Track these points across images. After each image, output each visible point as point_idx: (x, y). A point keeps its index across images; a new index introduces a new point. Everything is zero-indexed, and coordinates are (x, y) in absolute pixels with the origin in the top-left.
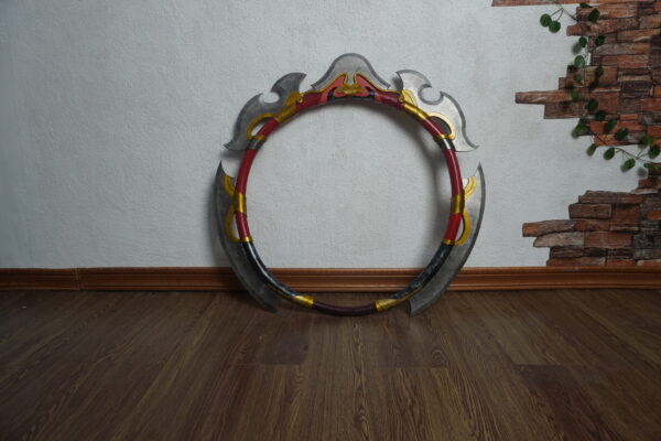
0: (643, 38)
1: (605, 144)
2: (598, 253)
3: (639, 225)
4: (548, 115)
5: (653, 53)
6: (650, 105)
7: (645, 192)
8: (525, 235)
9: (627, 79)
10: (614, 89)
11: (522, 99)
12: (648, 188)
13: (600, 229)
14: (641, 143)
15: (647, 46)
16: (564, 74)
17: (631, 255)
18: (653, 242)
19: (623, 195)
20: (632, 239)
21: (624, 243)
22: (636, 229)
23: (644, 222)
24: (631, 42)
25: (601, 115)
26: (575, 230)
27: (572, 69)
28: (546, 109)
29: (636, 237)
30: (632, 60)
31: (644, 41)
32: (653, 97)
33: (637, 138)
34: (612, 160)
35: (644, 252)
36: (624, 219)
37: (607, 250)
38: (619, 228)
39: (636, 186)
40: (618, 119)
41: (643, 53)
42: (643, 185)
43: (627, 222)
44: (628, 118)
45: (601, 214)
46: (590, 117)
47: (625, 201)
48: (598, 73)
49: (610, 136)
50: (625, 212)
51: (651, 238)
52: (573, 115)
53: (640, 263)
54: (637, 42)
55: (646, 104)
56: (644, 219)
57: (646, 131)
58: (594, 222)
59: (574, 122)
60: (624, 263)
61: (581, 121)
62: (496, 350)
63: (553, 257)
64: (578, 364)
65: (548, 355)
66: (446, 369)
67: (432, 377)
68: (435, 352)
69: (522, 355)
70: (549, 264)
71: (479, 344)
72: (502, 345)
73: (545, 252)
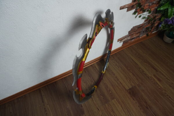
2: (133, 39)
4: (128, 11)
7: (145, 22)
8: (118, 42)
11: (122, 8)
19: (140, 25)
20: (140, 33)
21: (138, 35)
23: (143, 29)
25: (140, 6)
26: (129, 36)
28: (127, 9)
33: (147, 10)
35: (142, 35)
37: (135, 37)
38: (138, 32)
40: (144, 6)
43: (140, 30)
44: (147, 5)
45: (135, 31)
46: (138, 8)
47: (141, 26)
49: (142, 11)
50: (140, 28)
51: (144, 32)
52: (134, 9)
53: (140, 37)
57: (149, 7)
58: (133, 33)
59: (133, 11)
60: (137, 39)
61: (136, 10)
62: (121, 86)
63: (123, 43)
64: (137, 83)
65: (131, 82)
66: (115, 99)
67: (114, 104)
68: (110, 93)
69: (127, 85)
70: (122, 45)
71: (117, 85)
72: (121, 82)
73: (122, 43)
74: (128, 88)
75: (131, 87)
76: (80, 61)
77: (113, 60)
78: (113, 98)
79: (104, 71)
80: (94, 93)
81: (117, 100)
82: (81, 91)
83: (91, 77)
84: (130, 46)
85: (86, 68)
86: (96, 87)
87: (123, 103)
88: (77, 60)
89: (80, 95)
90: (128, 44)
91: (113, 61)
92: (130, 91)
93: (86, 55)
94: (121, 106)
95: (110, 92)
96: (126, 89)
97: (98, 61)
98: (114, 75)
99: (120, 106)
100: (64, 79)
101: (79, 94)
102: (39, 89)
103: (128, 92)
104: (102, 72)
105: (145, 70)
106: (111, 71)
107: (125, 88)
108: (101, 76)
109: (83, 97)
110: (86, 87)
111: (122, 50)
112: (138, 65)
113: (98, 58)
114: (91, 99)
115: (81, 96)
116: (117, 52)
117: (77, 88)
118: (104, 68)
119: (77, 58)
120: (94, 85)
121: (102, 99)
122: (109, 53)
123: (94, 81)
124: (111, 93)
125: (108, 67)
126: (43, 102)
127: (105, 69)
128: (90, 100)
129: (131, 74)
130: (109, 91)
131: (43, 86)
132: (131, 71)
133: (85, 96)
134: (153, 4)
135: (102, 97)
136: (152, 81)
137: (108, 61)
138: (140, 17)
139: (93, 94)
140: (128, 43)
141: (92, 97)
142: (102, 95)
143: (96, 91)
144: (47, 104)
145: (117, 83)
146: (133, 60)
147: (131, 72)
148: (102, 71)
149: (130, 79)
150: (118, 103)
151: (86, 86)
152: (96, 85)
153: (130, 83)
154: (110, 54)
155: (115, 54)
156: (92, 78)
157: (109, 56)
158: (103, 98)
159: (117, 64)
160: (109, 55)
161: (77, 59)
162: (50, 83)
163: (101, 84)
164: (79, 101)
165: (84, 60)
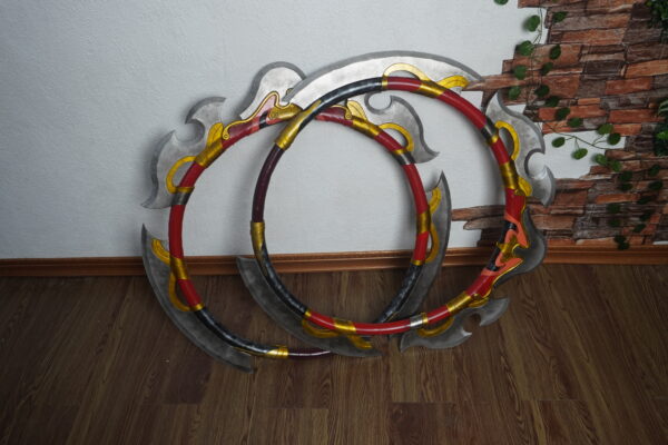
0: (621, 7)
1: (554, 131)
3: (585, 209)
4: (485, 103)
5: (632, 25)
6: (618, 88)
7: (597, 177)
9: (593, 58)
10: (573, 71)
12: (599, 173)
13: (540, 212)
14: (600, 129)
15: (626, 17)
16: (510, 56)
17: (571, 235)
18: (598, 223)
19: (570, 181)
20: (575, 221)
21: (566, 224)
22: (581, 211)
23: (591, 206)
24: (604, 13)
25: (552, 100)
27: (521, 49)
28: (484, 97)
29: (579, 219)
30: (604, 35)
31: (624, 11)
32: (624, 78)
33: (595, 124)
34: (562, 148)
35: (586, 232)
36: (568, 203)
37: (546, 231)
38: (562, 211)
39: (588, 172)
40: (576, 104)
41: (619, 27)
42: (594, 171)
43: (572, 205)
44: (588, 101)
46: (540, 103)
47: (572, 186)
48: (555, 52)
49: (563, 123)
50: (571, 196)
51: (596, 220)
52: (518, 101)
53: (580, 242)
54: (612, 13)
55: (612, 86)
56: (590, 203)
57: (607, 116)
60: (562, 243)
61: (527, 108)
63: (483, 237)
64: (450, 400)
65: (428, 387)
66: (327, 411)
67: (310, 423)
68: (325, 383)
69: (404, 387)
70: (479, 244)
71: (370, 370)
72: (391, 370)
73: (476, 234)
74: (401, 401)
75: (414, 400)
78: (321, 405)
81: (330, 417)
85: (308, 273)
87: (346, 433)
92: (401, 412)
95: (329, 381)
96: (390, 397)
100: (215, 280)
103: (391, 410)
105: (518, 368)
107: (389, 392)
112: (503, 339)
121: (286, 389)
124: (326, 386)
126: (115, 315)
130: (327, 376)
134: (627, 104)
135: (289, 381)
136: (520, 418)
138: (558, 143)
142: (291, 377)
144: (121, 328)
145: (375, 365)
149: (433, 373)
150: (326, 426)
153: (425, 385)
158: (289, 388)
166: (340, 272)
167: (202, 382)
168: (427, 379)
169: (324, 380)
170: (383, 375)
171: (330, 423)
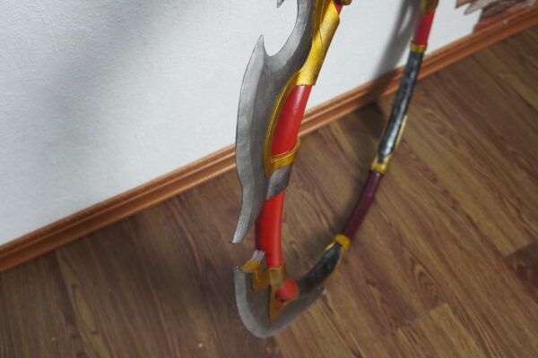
8: (458, 6)
62: (474, 234)
63: (482, 18)
65: (526, 220)
66: (446, 306)
67: (439, 330)
68: (417, 272)
69: (503, 232)
70: (477, 28)
71: (452, 230)
72: (475, 220)
73: (475, 17)
74: (512, 250)
75: (524, 242)
76: (283, 82)
77: (424, 105)
78: (434, 302)
79: (381, 161)
80: (337, 274)
81: (455, 311)
82: (279, 270)
83: (313, 194)
84: (513, 37)
86: (343, 240)
87: (488, 323)
88: (263, 73)
89: (274, 289)
90: (505, 22)
91: (429, 110)
92: (523, 264)
93: (317, 44)
94: (481, 342)
95: (419, 268)
96: (498, 253)
97: (348, 111)
98: (435, 181)
99: (472, 342)
101: (270, 286)
102: (50, 256)
103: (510, 267)
104: (375, 164)
106: (417, 159)
107: (492, 246)
108: (367, 186)
109: (283, 301)
110: (292, 242)
111: (472, 56)
113: (352, 95)
114: (319, 303)
115: (278, 295)
116: (446, 68)
117: (258, 256)
118: (383, 145)
119: (266, 57)
120: (334, 232)
121: (379, 303)
122: (416, 63)
123: (329, 214)
124: (421, 274)
125: (403, 140)
126: (71, 319)
127: (388, 151)
128: (315, 310)
129: (521, 176)
130: (413, 263)
131: (69, 240)
132: (523, 161)
133: (293, 295)
135: (375, 291)
137: (403, 107)
139: (329, 279)
140: (503, 18)
141: (325, 292)
142: (374, 284)
143: (346, 262)
144: (96, 333)
145: (453, 222)
146: (530, 106)
147: (522, 167)
148: (371, 160)
149: (519, 201)
150: (460, 325)
151: (292, 239)
152: (342, 232)
154: (418, 69)
155: (436, 74)
156: (323, 197)
157: (410, 82)
158: (383, 301)
159: (450, 126)
160: (413, 75)
161: (265, 66)
162: (104, 224)
163: (370, 226)
164: (267, 321)
165: (304, 78)
166: (328, 126)
167: (269, 350)
168: (518, 211)
169: (413, 269)
170: (470, 229)
171: (461, 319)
